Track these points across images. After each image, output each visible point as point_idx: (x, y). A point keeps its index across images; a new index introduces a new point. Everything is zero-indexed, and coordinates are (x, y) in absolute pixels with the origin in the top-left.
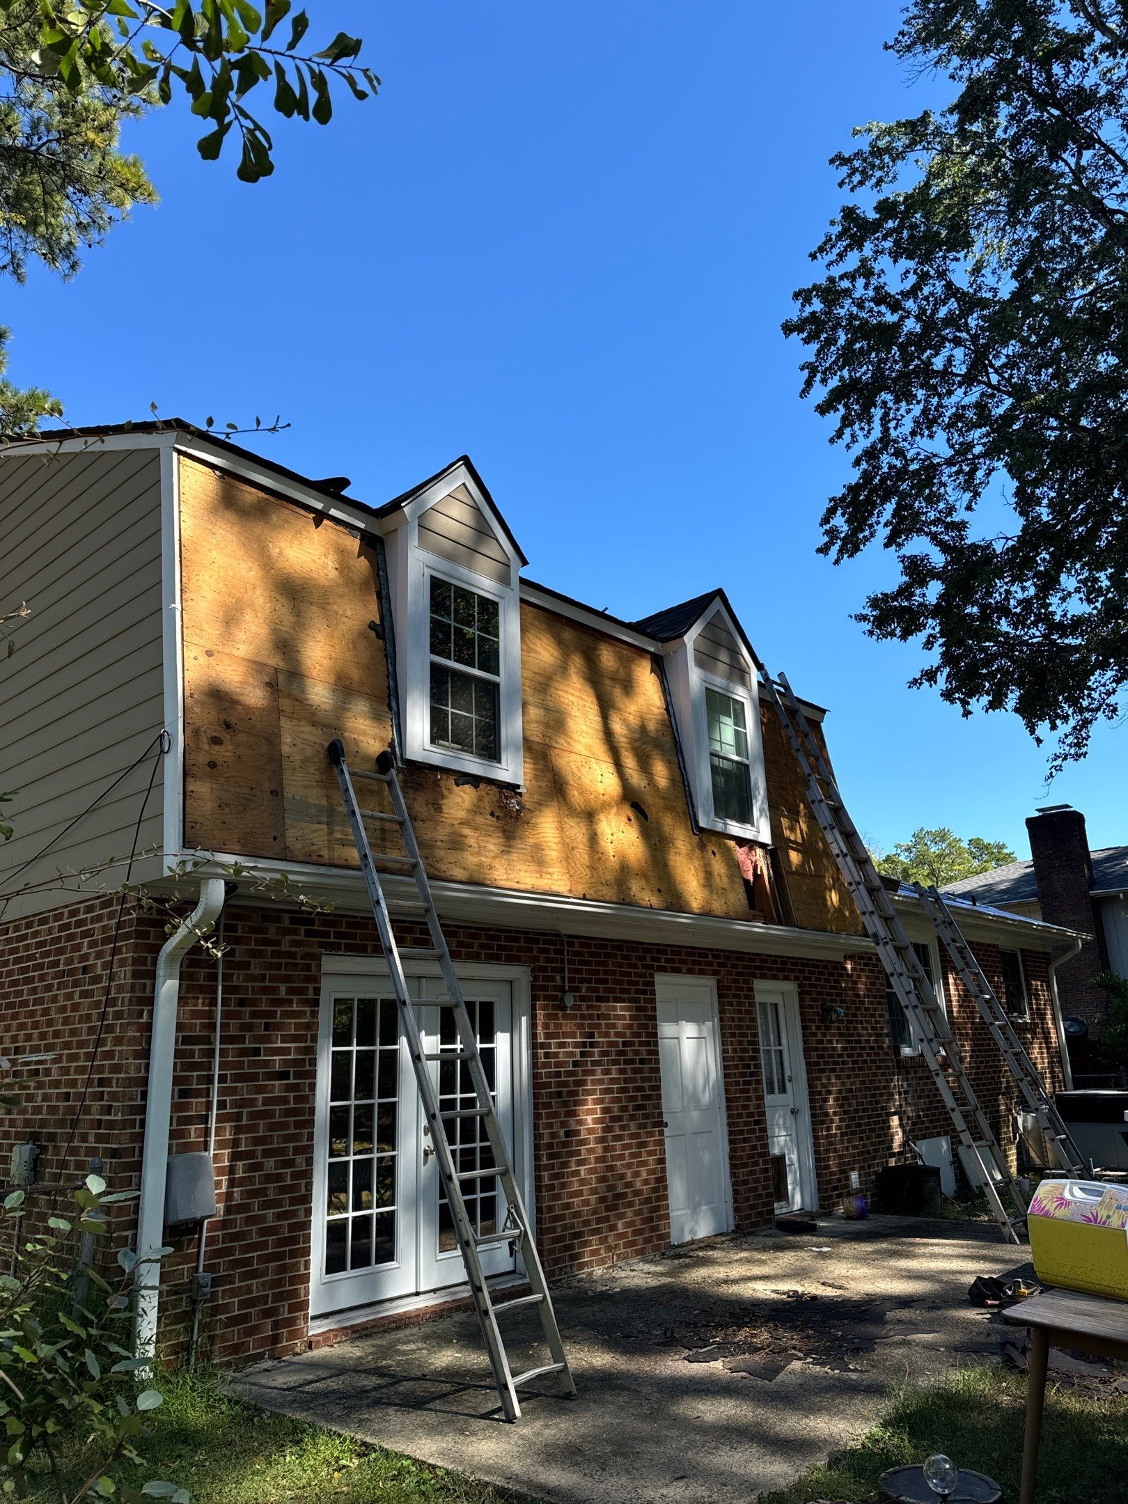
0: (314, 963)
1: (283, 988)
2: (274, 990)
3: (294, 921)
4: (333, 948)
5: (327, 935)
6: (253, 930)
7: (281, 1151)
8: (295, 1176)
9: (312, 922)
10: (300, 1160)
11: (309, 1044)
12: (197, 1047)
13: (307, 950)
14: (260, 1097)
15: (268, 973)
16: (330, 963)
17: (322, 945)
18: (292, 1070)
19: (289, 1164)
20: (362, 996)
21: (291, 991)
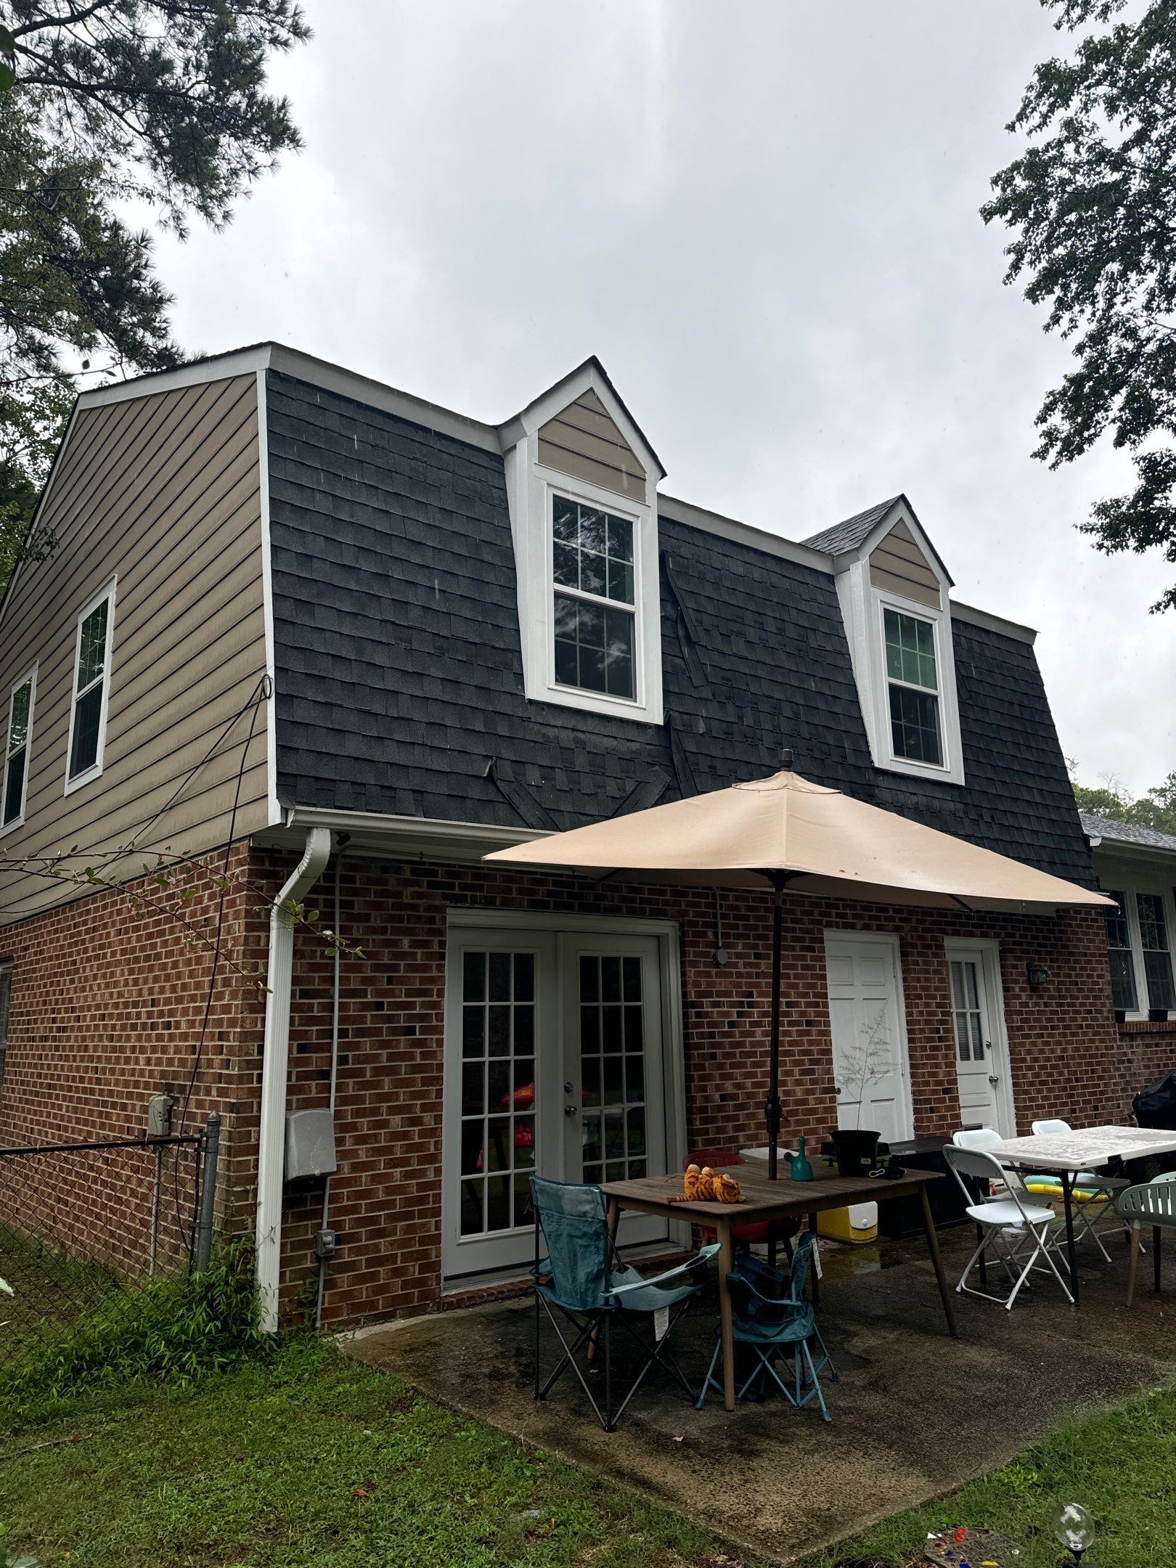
0: (438, 916)
1: (406, 942)
2: (396, 943)
3: (414, 872)
4: (459, 901)
5: (452, 886)
6: (371, 881)
7: (409, 1109)
8: (423, 1134)
9: (435, 874)
10: (428, 1118)
11: (435, 998)
12: (315, 1001)
13: (430, 902)
14: (384, 1052)
15: (389, 925)
16: (455, 916)
17: (446, 897)
18: (418, 1025)
19: (416, 1121)
20: (493, 950)
21: (415, 944)
